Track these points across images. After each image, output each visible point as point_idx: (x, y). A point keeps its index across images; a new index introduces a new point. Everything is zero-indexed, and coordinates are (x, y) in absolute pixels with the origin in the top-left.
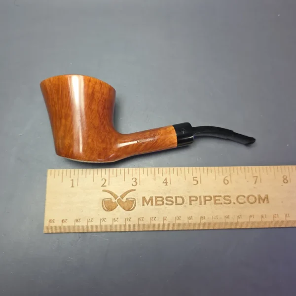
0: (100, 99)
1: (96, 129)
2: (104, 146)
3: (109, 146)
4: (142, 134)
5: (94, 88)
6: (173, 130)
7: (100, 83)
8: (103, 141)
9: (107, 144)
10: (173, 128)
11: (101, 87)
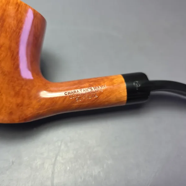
0: (14, 28)
1: (5, 75)
2: (19, 100)
3: (26, 101)
4: (79, 84)
5: (5, 10)
6: (122, 82)
7: (17, 3)
8: (17, 94)
9: (24, 97)
10: (123, 79)
11: (18, 10)
